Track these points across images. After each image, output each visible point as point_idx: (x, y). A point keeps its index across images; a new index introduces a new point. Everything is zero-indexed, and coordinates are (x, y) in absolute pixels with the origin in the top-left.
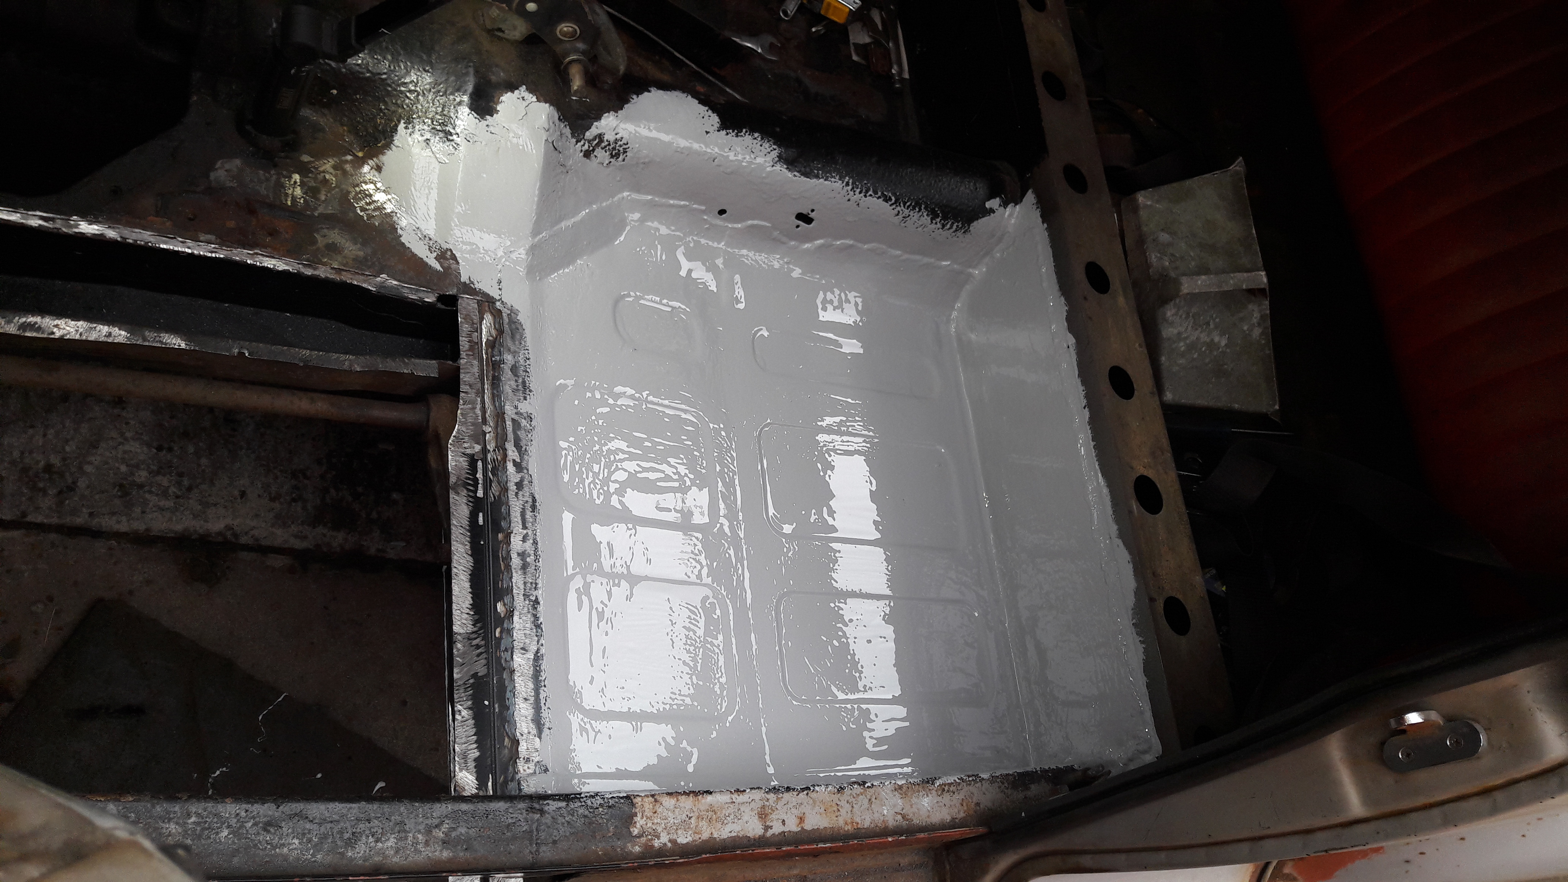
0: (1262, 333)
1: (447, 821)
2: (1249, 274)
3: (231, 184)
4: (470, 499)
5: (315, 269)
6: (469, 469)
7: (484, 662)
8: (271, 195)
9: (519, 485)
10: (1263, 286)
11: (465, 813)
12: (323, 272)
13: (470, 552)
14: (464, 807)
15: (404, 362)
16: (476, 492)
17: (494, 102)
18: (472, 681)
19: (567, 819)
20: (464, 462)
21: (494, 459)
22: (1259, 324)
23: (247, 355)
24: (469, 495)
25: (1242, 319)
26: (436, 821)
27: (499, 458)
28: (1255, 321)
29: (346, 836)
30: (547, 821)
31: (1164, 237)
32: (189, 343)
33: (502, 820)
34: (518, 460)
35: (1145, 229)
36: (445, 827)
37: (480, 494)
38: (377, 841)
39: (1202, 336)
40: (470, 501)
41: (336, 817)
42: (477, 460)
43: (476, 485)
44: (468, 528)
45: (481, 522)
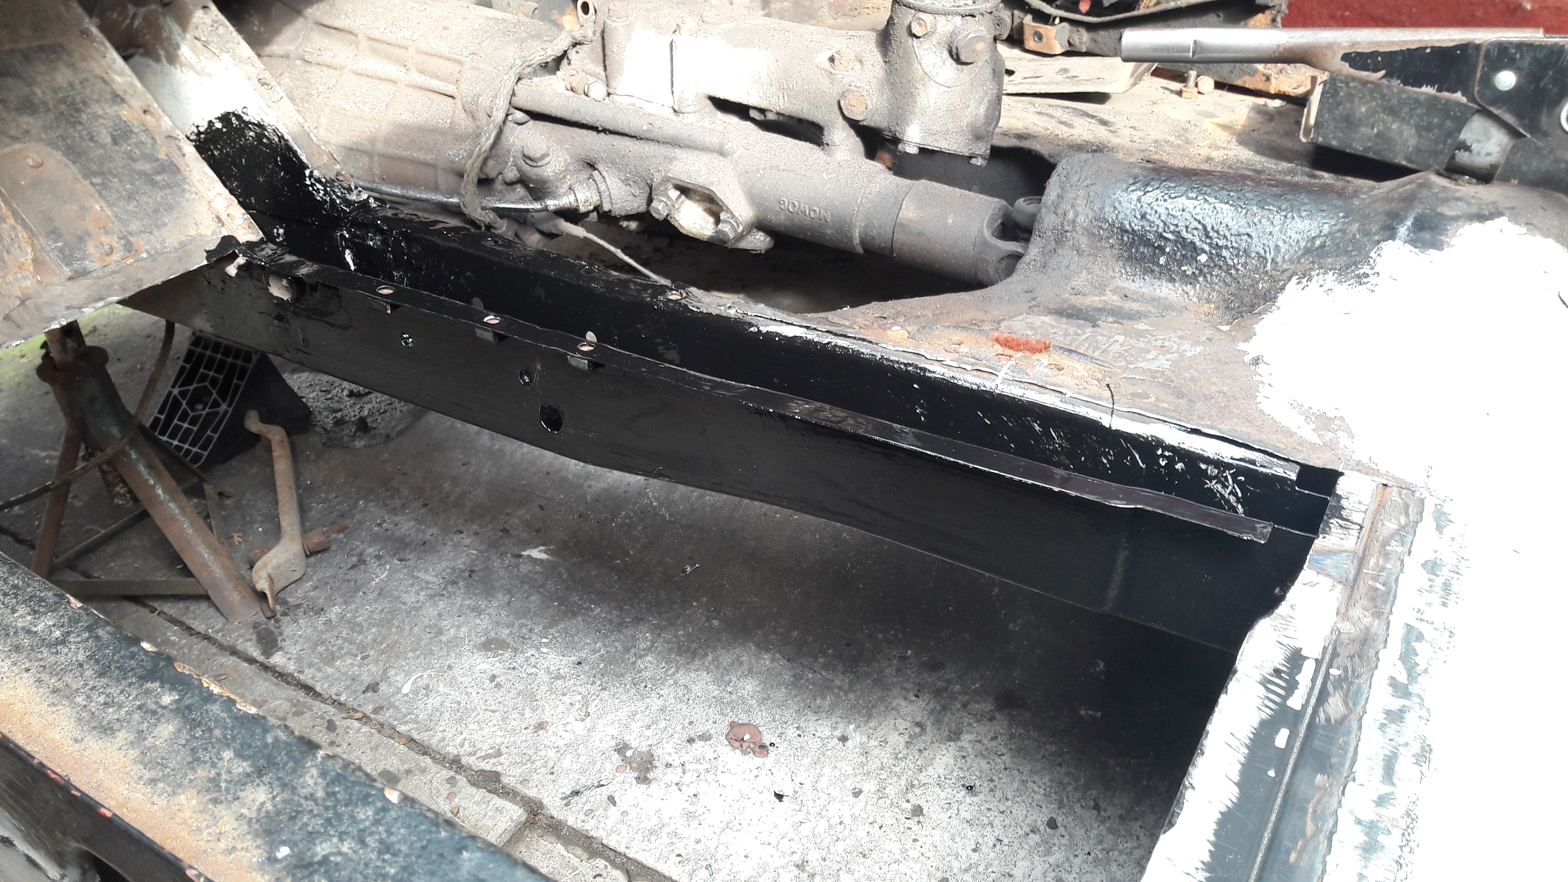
4: (1271, 705)
6: (1284, 665)
9: (1395, 717)
13: (1236, 778)
16: (1285, 698)
17: (1447, 235)
24: (1268, 698)
34: (1403, 678)
37: (1295, 702)
40: (1267, 706)
42: (1306, 658)
43: (1291, 686)
44: (1247, 742)
45: (1281, 739)
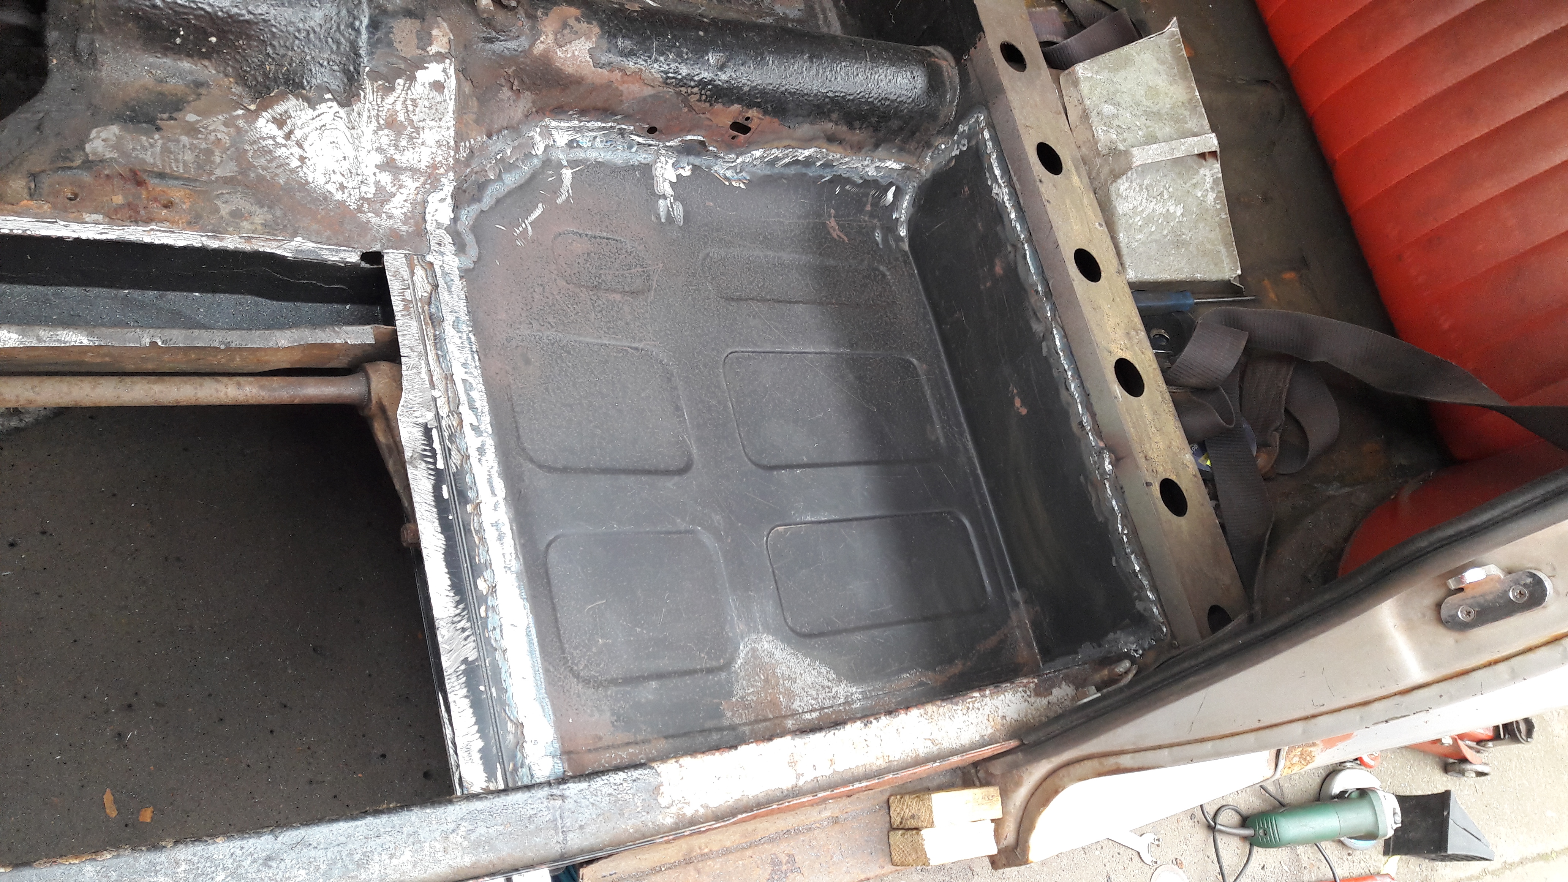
0: (1216, 199)
1: (464, 824)
2: (1199, 138)
3: (111, 155)
4: (431, 472)
5: (222, 240)
6: (424, 440)
7: (473, 645)
8: (159, 163)
9: (481, 450)
10: (1213, 149)
11: (482, 812)
12: (231, 242)
13: (439, 529)
14: (478, 805)
15: (335, 331)
16: (435, 463)
18: (463, 667)
19: (591, 800)
20: (418, 433)
21: (449, 425)
22: (1212, 188)
23: (160, 344)
24: (428, 468)
25: (1195, 186)
26: (452, 826)
27: (455, 425)
28: (1208, 186)
29: (356, 857)
30: (571, 806)
31: (1108, 109)
32: (92, 339)
33: (522, 813)
34: (475, 423)
35: (1088, 103)
36: (462, 831)
37: (440, 465)
38: (390, 858)
39: (1157, 207)
40: (431, 474)
41: (342, 839)
42: (432, 429)
43: (434, 455)
44: (433, 503)
45: (446, 495)
